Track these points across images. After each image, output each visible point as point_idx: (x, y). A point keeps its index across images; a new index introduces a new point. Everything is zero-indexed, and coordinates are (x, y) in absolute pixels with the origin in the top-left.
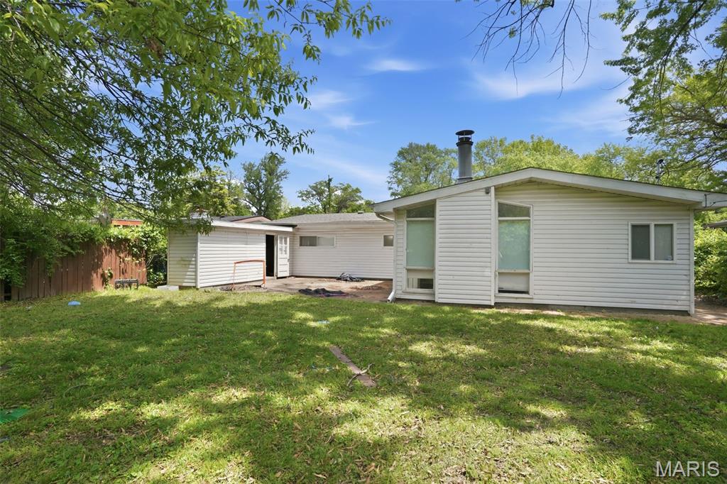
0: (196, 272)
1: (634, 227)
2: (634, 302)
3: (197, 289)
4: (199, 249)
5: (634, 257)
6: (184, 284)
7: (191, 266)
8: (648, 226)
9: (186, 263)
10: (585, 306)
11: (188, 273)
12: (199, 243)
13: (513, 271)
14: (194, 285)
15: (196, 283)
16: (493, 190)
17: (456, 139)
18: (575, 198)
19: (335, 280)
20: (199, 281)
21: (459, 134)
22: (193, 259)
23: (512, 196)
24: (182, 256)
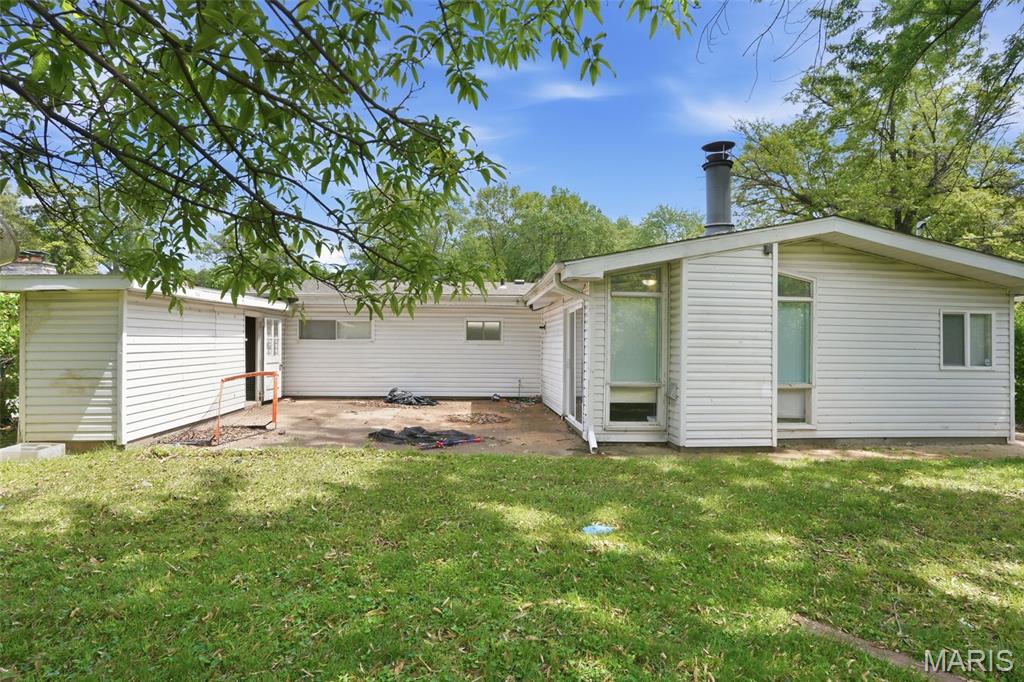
0: (116, 405)
1: (946, 316)
2: (946, 429)
3: (122, 448)
4: (126, 349)
5: (946, 362)
6: (77, 437)
7: (98, 392)
8: (961, 317)
9: (83, 383)
10: (885, 438)
11: (90, 409)
12: (124, 335)
13: (788, 387)
14: (109, 437)
15: (115, 432)
16: (775, 248)
17: (703, 157)
18: (873, 269)
19: (382, 403)
20: (125, 428)
21: (707, 148)
22: (108, 374)
23: (793, 262)
24: (70, 365)
